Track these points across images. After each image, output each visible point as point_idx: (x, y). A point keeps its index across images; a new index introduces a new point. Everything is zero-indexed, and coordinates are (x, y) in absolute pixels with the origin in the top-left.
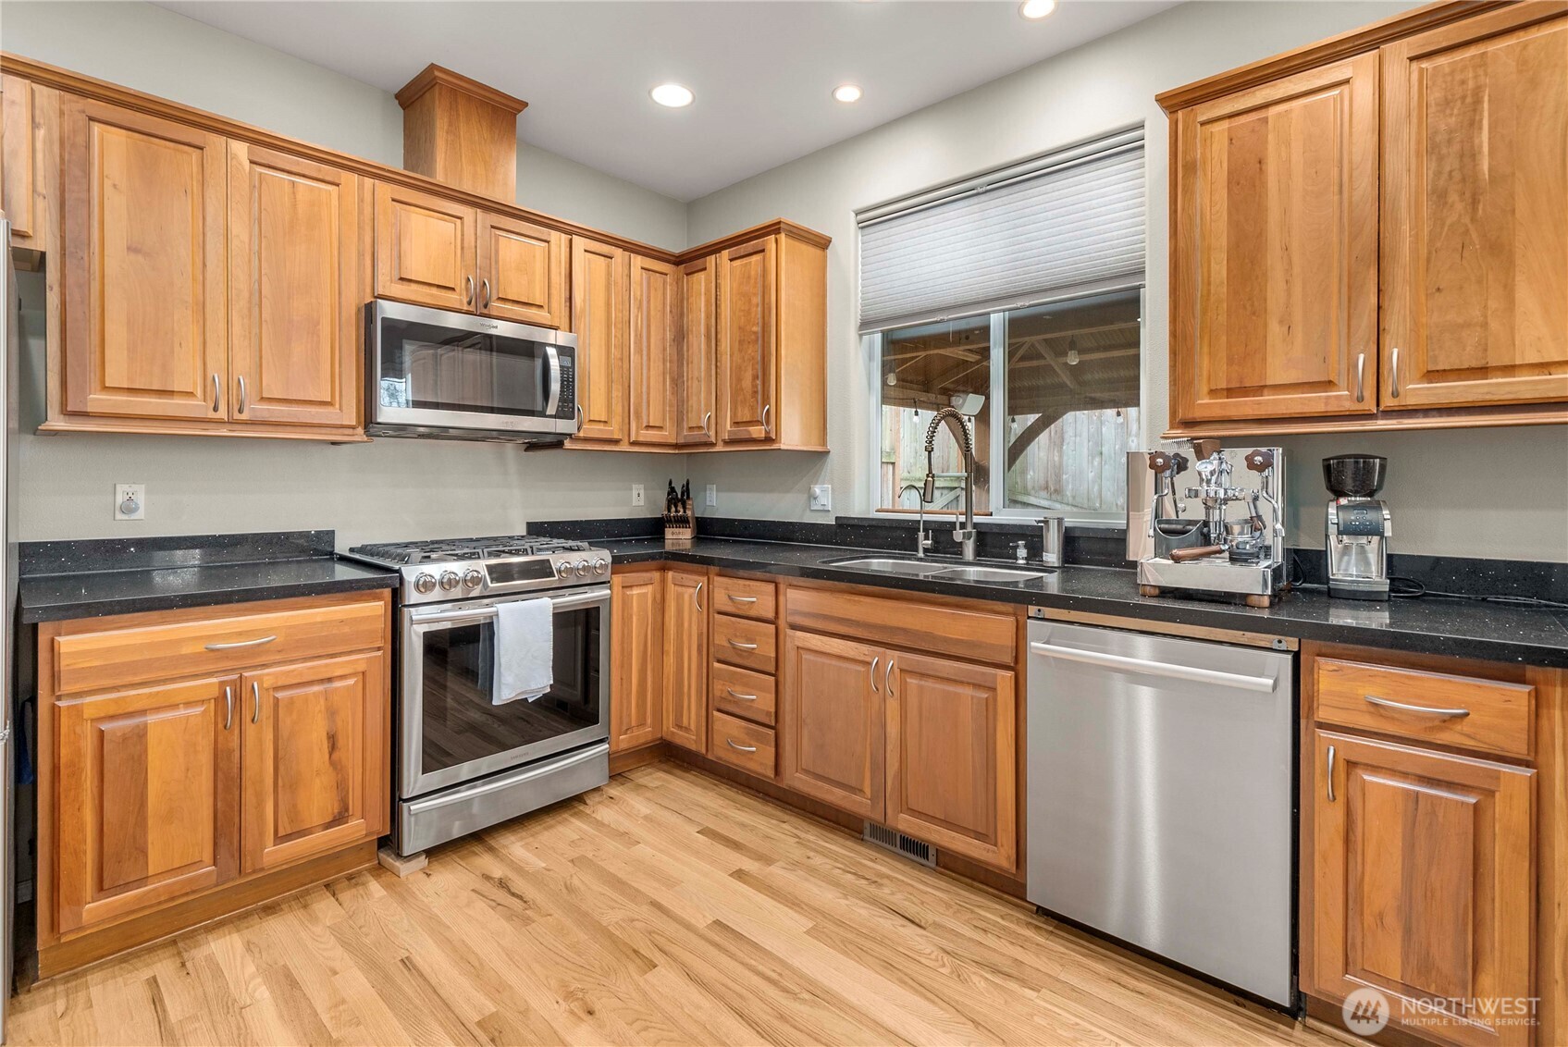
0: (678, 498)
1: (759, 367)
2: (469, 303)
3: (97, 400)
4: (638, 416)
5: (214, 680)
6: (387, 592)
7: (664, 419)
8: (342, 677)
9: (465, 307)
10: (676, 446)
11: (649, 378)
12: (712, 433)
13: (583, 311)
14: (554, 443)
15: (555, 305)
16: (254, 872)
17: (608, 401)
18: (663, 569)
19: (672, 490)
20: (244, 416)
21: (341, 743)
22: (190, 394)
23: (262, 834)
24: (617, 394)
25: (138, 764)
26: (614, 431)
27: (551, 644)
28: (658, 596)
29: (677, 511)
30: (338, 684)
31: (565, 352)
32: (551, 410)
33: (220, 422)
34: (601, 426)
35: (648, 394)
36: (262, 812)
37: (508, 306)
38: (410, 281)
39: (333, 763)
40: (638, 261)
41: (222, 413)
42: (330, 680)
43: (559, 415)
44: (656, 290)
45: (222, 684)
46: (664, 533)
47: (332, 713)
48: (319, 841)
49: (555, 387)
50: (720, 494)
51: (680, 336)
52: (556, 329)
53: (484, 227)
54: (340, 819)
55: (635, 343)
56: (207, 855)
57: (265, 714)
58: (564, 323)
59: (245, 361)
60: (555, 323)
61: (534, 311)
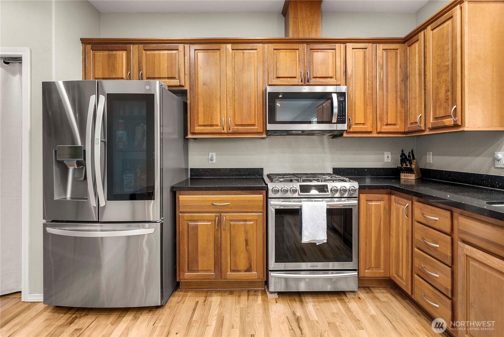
0: (404, 159)
1: (449, 85)
2: (302, 81)
3: (198, 129)
4: (381, 120)
5: (214, 214)
6: (264, 192)
7: (396, 120)
8: (250, 220)
9: (300, 83)
10: (404, 133)
11: (387, 101)
12: (422, 125)
13: (352, 75)
14: (337, 135)
15: (338, 75)
16: (225, 279)
17: (365, 114)
18: (390, 194)
19: (403, 154)
20: (231, 131)
21: (249, 243)
22: (217, 125)
23: (227, 267)
24: (369, 110)
25: (196, 235)
26: (368, 127)
27: (326, 222)
28: (387, 207)
29: (406, 165)
30: (248, 223)
31: (341, 95)
32: (334, 120)
33: (225, 134)
34: (361, 126)
35: (387, 109)
36: (227, 261)
37: (318, 80)
38: (280, 77)
39: (247, 250)
40: (381, 47)
41: (225, 131)
42: (246, 221)
43: (338, 122)
44: (391, 58)
45: (216, 216)
46: (400, 175)
47: (246, 232)
48: (242, 275)
49: (336, 110)
50: (435, 157)
51: (406, 78)
52: (339, 85)
53: (307, 51)
54: (249, 270)
55: (379, 85)
56: (213, 269)
57: (228, 228)
58: (343, 81)
59: (231, 113)
60: (339, 83)
61: (329, 80)
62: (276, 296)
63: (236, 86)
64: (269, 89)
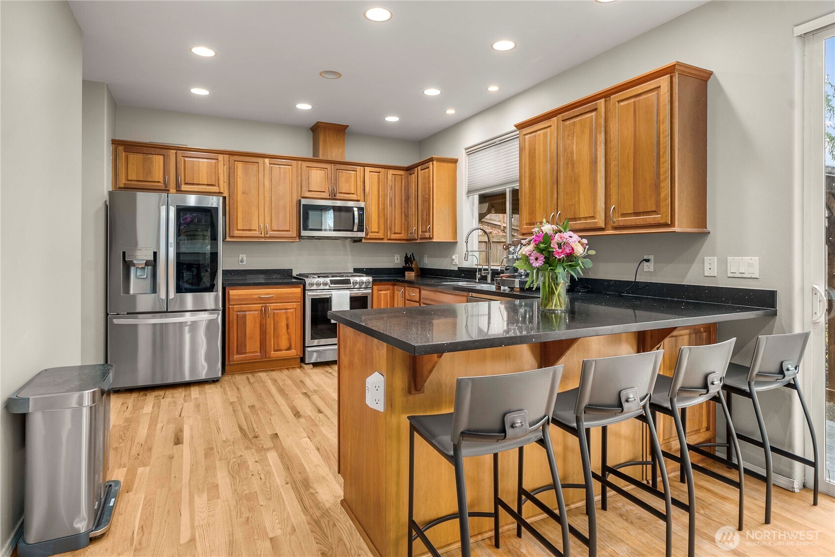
0: (408, 260)
1: (428, 211)
2: (329, 196)
3: (236, 233)
4: (391, 229)
5: (260, 305)
6: (302, 286)
7: (401, 230)
8: (290, 309)
9: (328, 197)
10: (407, 240)
11: (395, 215)
12: (416, 235)
13: (369, 193)
14: (357, 240)
15: (358, 192)
16: (269, 358)
17: (379, 225)
18: (394, 285)
19: (406, 257)
20: (268, 236)
21: (289, 327)
22: (255, 230)
23: (271, 348)
24: (382, 222)
25: (245, 323)
26: (381, 235)
27: (349, 305)
28: (392, 295)
29: (409, 265)
30: (289, 311)
31: (361, 209)
32: (355, 229)
33: (262, 237)
34: (376, 234)
35: (395, 220)
36: (271, 343)
37: (342, 195)
38: (312, 191)
39: (287, 333)
40: (391, 172)
41: (263, 235)
42: (287, 309)
43: (358, 231)
44: (398, 181)
45: (262, 306)
46: (405, 274)
47: (287, 319)
48: (284, 354)
49: (356, 221)
50: (429, 259)
51: (408, 198)
52: (359, 201)
53: (334, 170)
54: (289, 349)
55: (389, 202)
56: (259, 350)
57: (272, 316)
58: (362, 198)
59: (268, 220)
60: (359, 199)
61: (351, 195)
62: (311, 366)
63: (273, 196)
64: (304, 202)
